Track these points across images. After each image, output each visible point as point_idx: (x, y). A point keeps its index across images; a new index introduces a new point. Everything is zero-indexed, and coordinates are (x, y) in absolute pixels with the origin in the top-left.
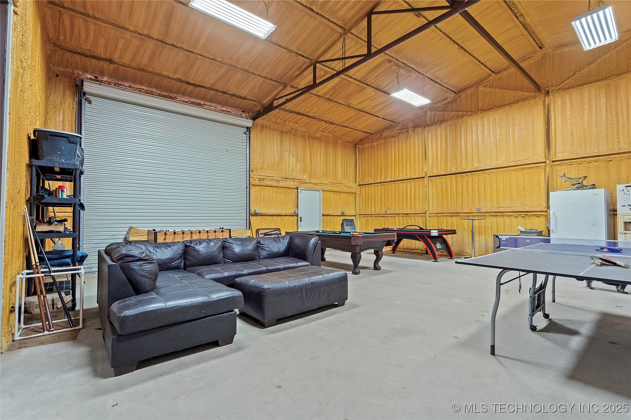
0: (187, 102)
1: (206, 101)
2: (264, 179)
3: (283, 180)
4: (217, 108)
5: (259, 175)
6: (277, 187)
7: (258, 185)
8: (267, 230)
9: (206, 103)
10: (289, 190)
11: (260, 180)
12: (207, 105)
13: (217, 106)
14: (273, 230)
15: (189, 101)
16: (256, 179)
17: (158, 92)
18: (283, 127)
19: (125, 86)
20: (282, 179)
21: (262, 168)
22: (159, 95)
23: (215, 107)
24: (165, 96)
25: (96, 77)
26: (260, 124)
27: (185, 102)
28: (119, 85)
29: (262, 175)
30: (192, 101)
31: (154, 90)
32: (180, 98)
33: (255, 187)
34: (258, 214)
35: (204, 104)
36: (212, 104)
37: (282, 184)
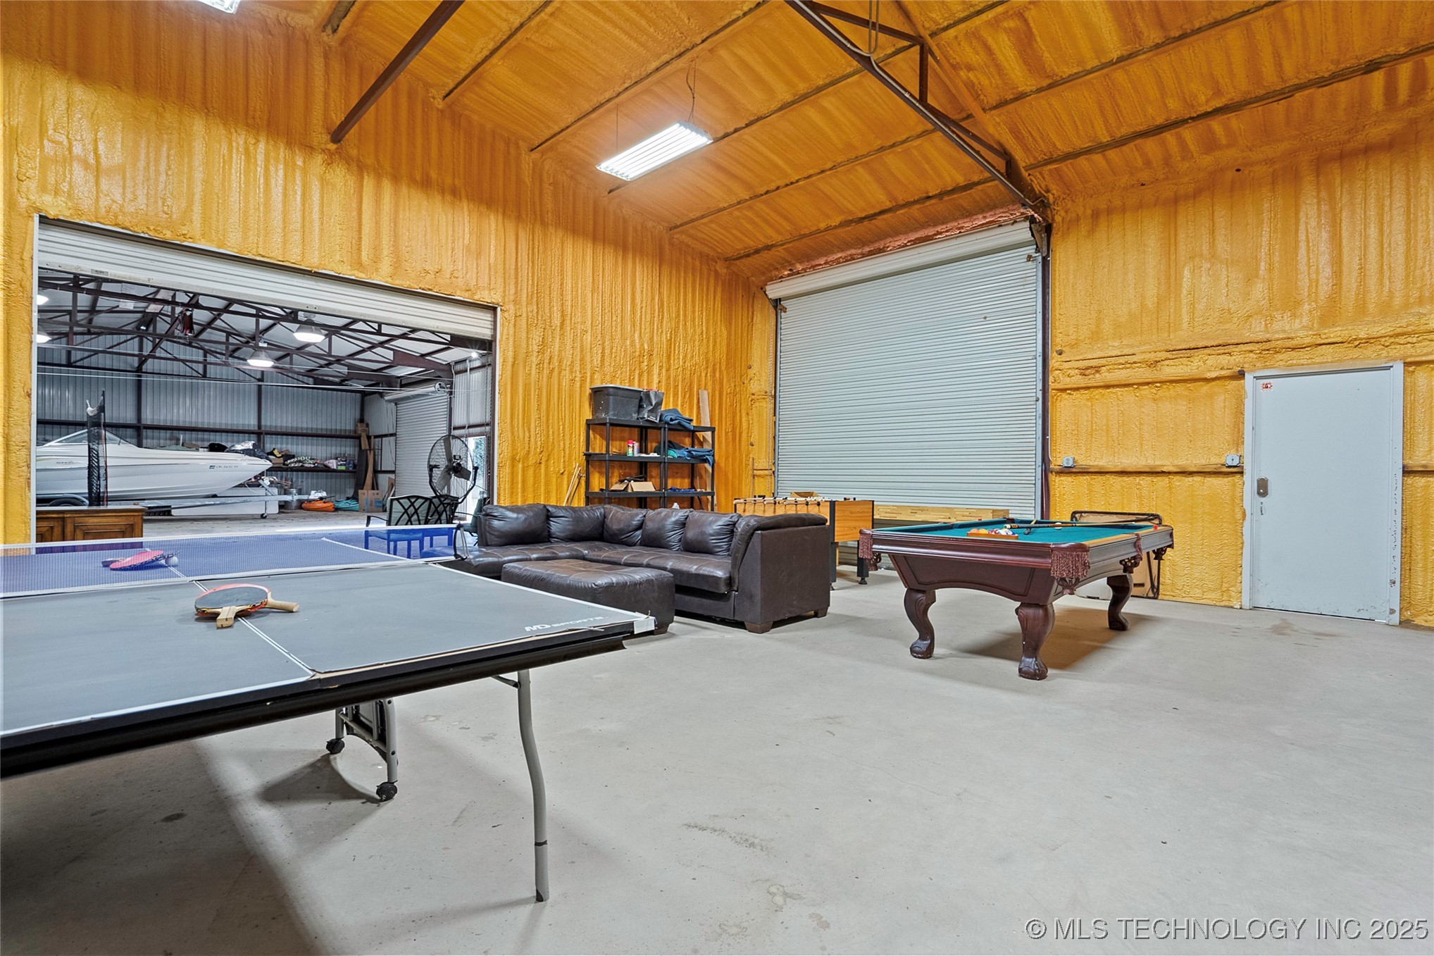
0: (906, 245)
1: (935, 225)
2: (1097, 369)
3: (1171, 357)
4: (962, 228)
5: (1081, 358)
6: (1147, 384)
7: (1077, 389)
8: (1108, 516)
9: (939, 229)
10: (1205, 388)
11: (1084, 372)
12: (941, 233)
13: (961, 223)
14: (1134, 518)
15: (908, 242)
16: (1070, 371)
17: (859, 251)
18: (1176, 184)
19: (820, 265)
20: (1169, 355)
21: (1096, 336)
22: (864, 255)
23: (959, 229)
24: (871, 253)
25: (791, 270)
26: (1089, 212)
27: (903, 247)
28: (813, 267)
29: (1090, 357)
30: (913, 239)
31: (853, 251)
32: (892, 244)
33: (1070, 394)
34: (1074, 470)
35: (935, 235)
36: (949, 226)
37: (1170, 370)
